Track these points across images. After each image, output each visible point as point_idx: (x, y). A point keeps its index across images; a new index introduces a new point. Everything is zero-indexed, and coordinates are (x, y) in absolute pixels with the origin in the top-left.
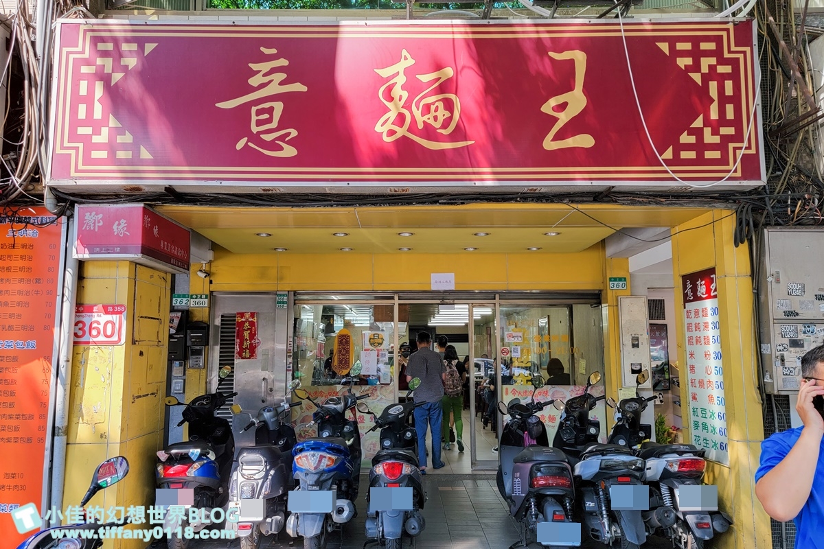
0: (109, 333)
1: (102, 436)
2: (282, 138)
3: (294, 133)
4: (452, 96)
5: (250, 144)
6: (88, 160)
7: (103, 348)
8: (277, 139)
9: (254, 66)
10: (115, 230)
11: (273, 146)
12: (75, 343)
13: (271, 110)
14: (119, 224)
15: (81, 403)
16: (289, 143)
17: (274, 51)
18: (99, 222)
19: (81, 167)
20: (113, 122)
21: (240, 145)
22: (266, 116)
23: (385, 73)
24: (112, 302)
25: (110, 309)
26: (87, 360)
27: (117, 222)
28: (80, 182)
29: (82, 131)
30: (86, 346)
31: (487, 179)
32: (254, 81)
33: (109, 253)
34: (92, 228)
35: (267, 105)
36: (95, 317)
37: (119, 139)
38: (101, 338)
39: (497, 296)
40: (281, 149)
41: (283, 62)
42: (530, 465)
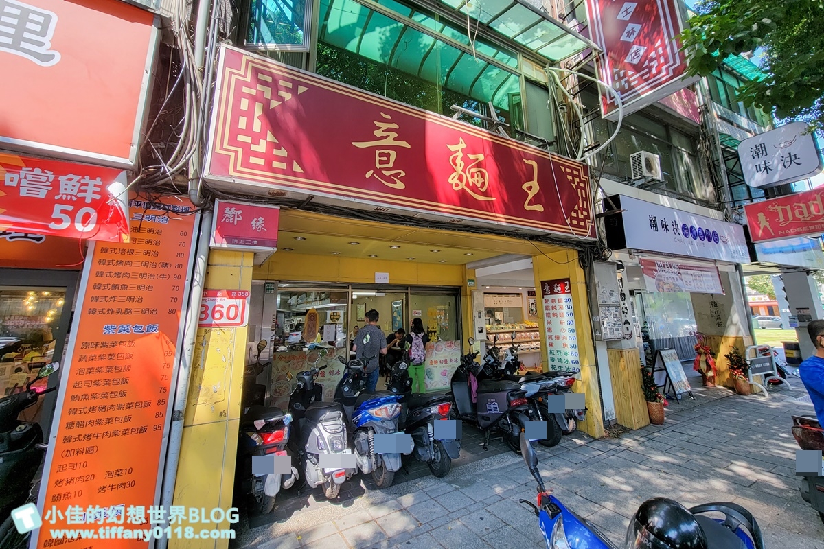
0: (232, 315)
1: (221, 415)
2: (396, 175)
3: (403, 174)
4: (483, 170)
5: (375, 175)
6: (246, 163)
7: (225, 330)
8: (392, 175)
9: (378, 124)
10: (254, 225)
11: (389, 179)
12: (200, 326)
13: (388, 155)
14: (257, 221)
15: (200, 384)
16: (399, 179)
17: (389, 117)
18: (238, 217)
19: (239, 168)
20: (270, 137)
21: (369, 175)
22: (385, 159)
23: (453, 148)
24: (236, 288)
25: (234, 294)
26: (208, 342)
27: (255, 219)
28: (237, 181)
29: (241, 138)
30: (208, 329)
31: (501, 220)
32: (378, 133)
33: (247, 245)
34: (231, 222)
35: (386, 151)
36: (219, 301)
37: (276, 152)
38: (224, 321)
39: (409, 288)
40: (395, 183)
41: (395, 126)
42: (506, 393)
